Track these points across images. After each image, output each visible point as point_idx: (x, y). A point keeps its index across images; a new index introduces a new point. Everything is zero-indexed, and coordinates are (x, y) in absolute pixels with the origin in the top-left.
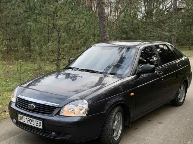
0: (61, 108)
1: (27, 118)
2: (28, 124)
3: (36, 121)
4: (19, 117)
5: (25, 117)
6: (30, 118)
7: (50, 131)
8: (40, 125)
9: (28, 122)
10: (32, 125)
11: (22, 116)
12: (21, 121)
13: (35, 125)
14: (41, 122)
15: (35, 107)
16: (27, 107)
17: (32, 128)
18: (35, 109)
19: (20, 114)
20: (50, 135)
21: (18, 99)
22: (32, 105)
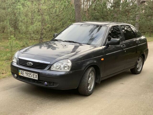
0: (52, 65)
1: (26, 73)
2: (27, 77)
3: (33, 74)
4: (20, 72)
5: (25, 72)
6: (28, 73)
7: (43, 81)
8: (36, 77)
9: (27, 75)
10: (30, 77)
11: (22, 71)
12: (21, 75)
13: (32, 78)
14: (37, 74)
15: (32, 64)
16: (26, 65)
17: (30, 80)
18: (33, 66)
19: (21, 70)
20: (44, 84)
21: (19, 60)
22: (30, 63)
